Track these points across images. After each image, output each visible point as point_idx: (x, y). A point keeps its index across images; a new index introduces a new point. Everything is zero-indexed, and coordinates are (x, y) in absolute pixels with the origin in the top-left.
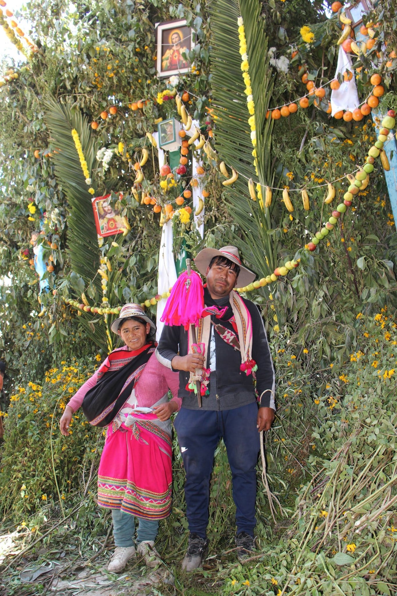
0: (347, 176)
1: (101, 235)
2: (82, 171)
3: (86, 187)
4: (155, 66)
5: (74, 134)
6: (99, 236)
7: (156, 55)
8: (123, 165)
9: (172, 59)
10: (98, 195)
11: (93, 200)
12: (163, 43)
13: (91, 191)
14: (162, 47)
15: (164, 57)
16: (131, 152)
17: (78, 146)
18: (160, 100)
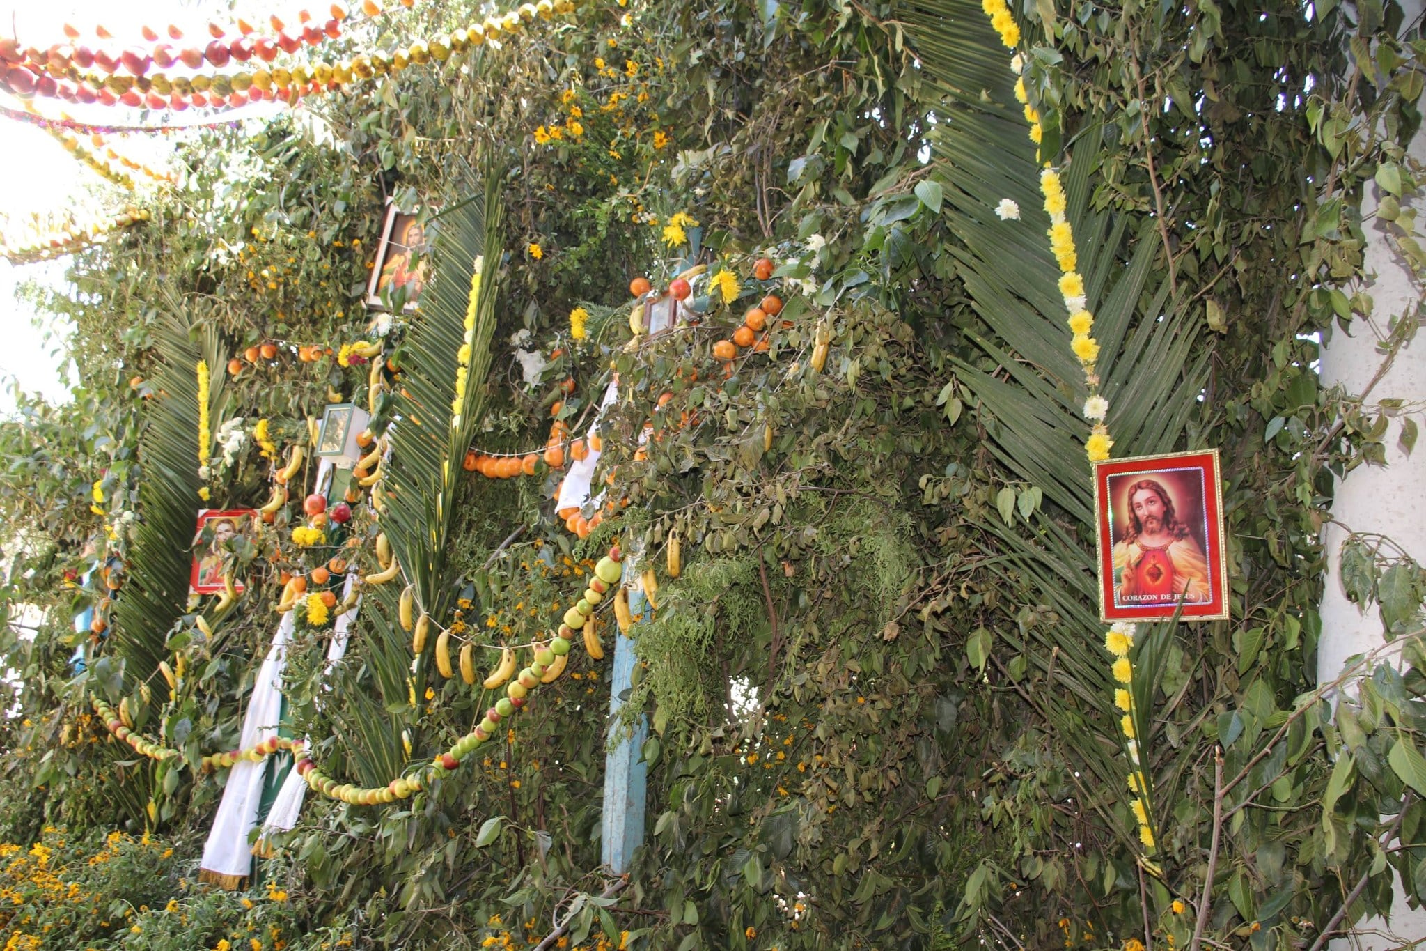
0: (534, 645)
1: (197, 589)
2: (198, 449)
3: (197, 483)
4: (367, 281)
5: (201, 369)
6: (191, 590)
7: (373, 261)
8: (263, 463)
9: (399, 273)
10: (214, 504)
11: (201, 512)
12: (391, 238)
13: (204, 492)
14: (389, 246)
15: (387, 267)
16: (278, 444)
17: (203, 396)
18: (343, 362)
